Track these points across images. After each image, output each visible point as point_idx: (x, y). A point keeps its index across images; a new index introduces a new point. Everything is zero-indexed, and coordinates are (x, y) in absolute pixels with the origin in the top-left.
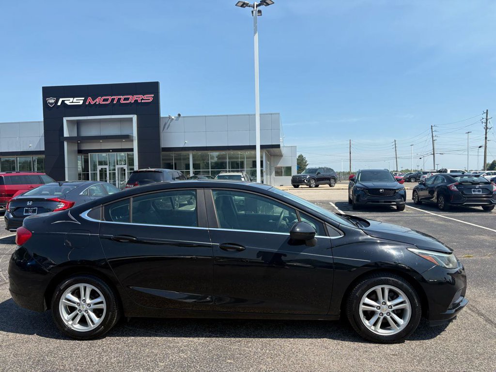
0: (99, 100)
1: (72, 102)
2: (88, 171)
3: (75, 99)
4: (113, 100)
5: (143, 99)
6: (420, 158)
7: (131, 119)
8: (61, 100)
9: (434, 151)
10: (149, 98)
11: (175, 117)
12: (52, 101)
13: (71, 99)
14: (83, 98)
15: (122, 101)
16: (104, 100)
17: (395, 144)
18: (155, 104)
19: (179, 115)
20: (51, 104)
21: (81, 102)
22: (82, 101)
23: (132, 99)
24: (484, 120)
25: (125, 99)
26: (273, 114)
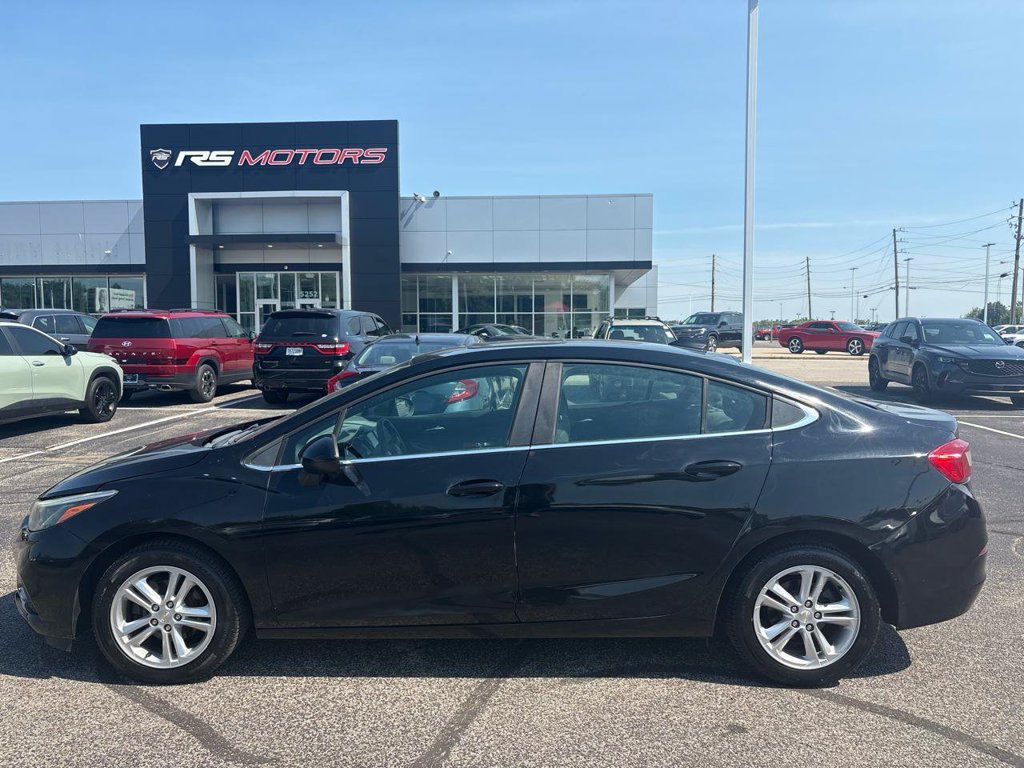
0: (267, 158)
1: (208, 160)
2: (236, 311)
3: (215, 153)
4: (298, 157)
5: (363, 158)
6: (865, 297)
7: (337, 201)
8: (182, 155)
9: (897, 283)
10: (376, 155)
11: (426, 198)
12: (163, 156)
13: (206, 154)
14: (232, 153)
15: (318, 161)
16: (279, 157)
17: (808, 266)
18: (390, 169)
19: (437, 194)
20: (161, 163)
21: (227, 161)
22: (230, 158)
23: (339, 156)
24: (1015, 221)
25: (325, 157)
26: (640, 195)
